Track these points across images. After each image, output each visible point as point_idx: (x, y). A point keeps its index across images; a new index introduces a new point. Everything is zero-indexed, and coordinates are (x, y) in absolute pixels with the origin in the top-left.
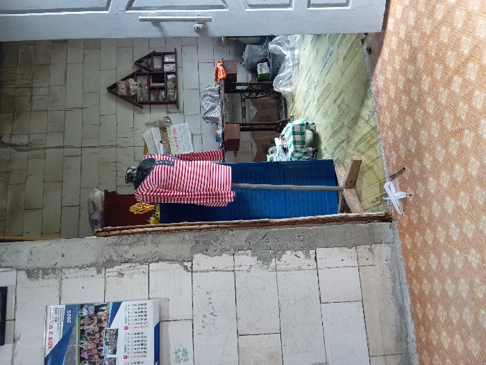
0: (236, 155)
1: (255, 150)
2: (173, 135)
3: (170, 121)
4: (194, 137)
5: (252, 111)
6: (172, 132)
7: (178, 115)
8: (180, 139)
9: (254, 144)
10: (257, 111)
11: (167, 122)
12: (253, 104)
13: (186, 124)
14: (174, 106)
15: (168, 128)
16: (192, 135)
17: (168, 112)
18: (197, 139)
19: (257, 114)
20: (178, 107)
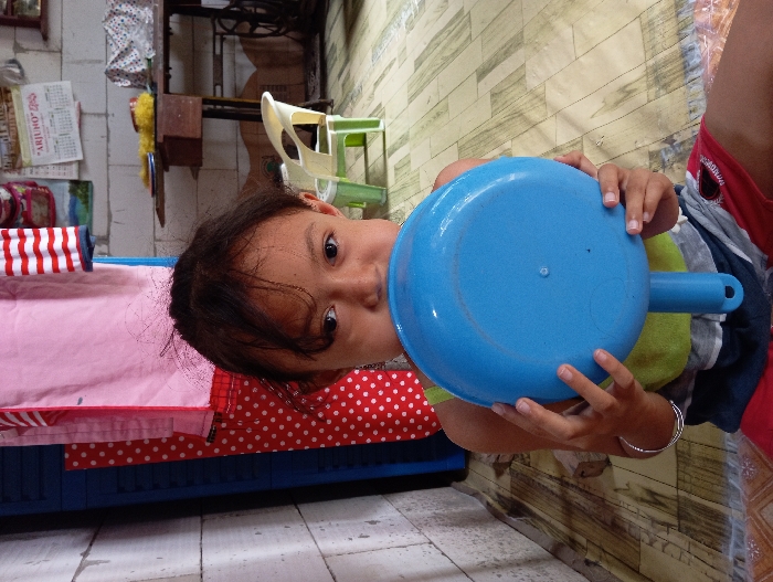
0: (196, 176)
1: (245, 168)
2: (27, 111)
3: (22, 73)
4: (87, 120)
5: (241, 67)
6: (26, 103)
7: (45, 57)
8: (47, 123)
9: (244, 151)
10: (254, 69)
11: (13, 75)
12: (246, 51)
13: (66, 84)
14: (37, 34)
15: (14, 93)
16: (81, 114)
17: (18, 48)
18: (94, 127)
19: (254, 76)
20: (45, 38)
